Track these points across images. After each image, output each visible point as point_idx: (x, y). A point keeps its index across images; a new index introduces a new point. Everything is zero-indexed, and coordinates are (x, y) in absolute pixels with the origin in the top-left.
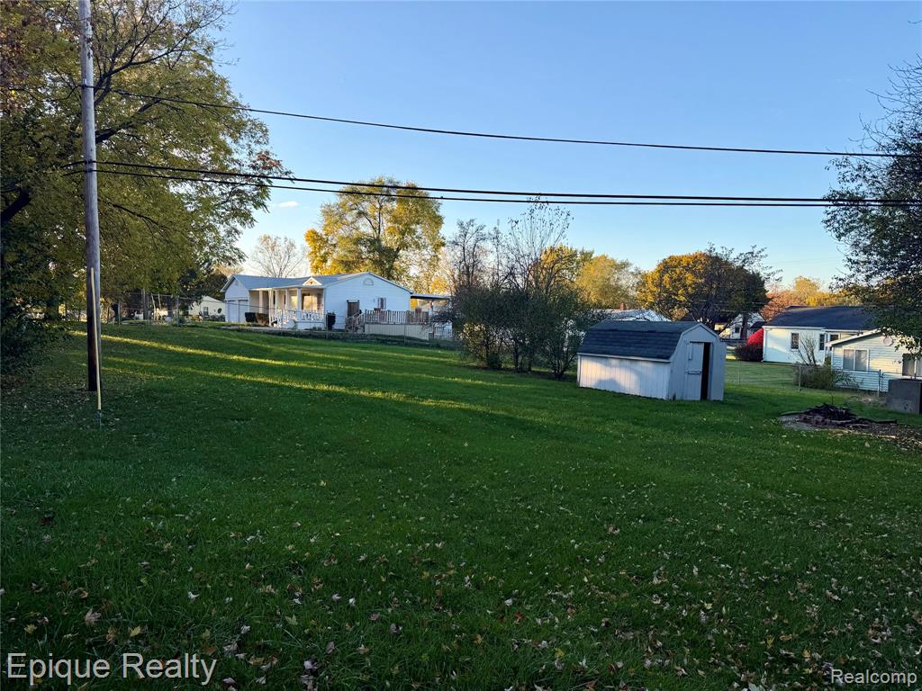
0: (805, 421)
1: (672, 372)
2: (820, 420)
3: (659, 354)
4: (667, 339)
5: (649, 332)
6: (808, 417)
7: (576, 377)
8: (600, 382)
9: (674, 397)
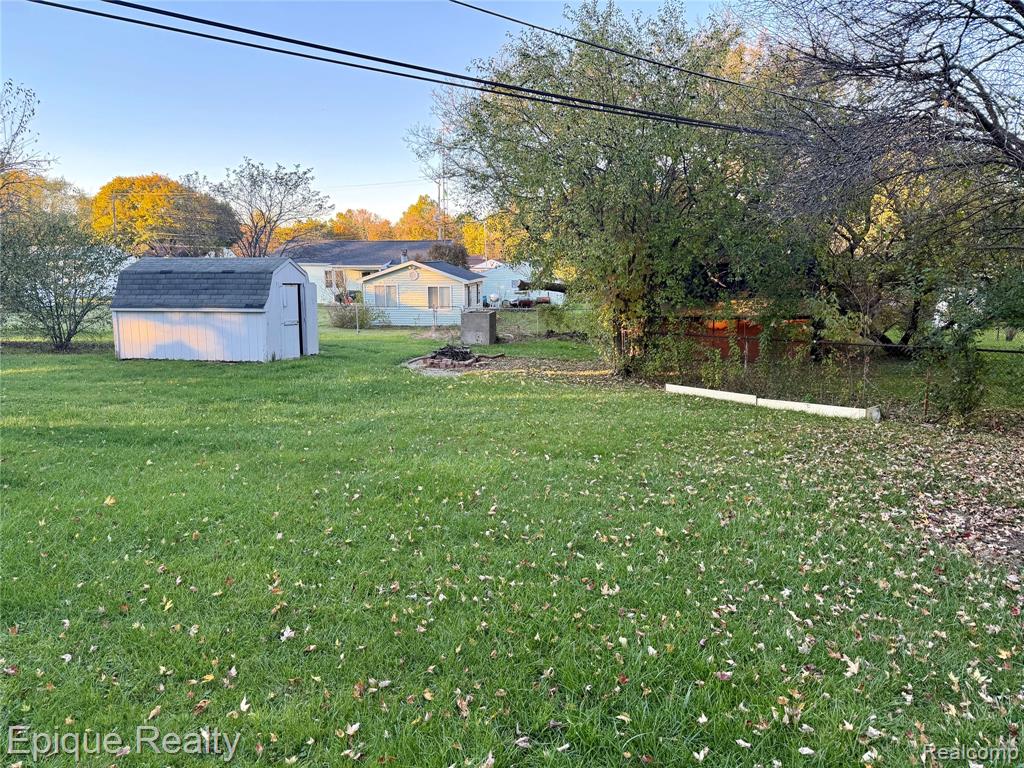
0: (432, 365)
1: (268, 324)
2: (449, 363)
3: (248, 302)
4: (253, 281)
5: (224, 272)
6: (436, 361)
7: (113, 346)
8: (159, 348)
9: (273, 358)
